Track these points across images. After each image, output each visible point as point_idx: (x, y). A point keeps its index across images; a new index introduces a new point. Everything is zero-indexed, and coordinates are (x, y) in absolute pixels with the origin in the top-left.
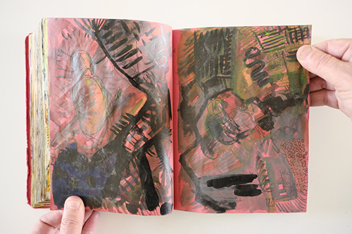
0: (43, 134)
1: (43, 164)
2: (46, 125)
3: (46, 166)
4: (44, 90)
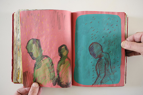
0: (17, 55)
2: (18, 52)
3: (18, 68)
4: (18, 37)
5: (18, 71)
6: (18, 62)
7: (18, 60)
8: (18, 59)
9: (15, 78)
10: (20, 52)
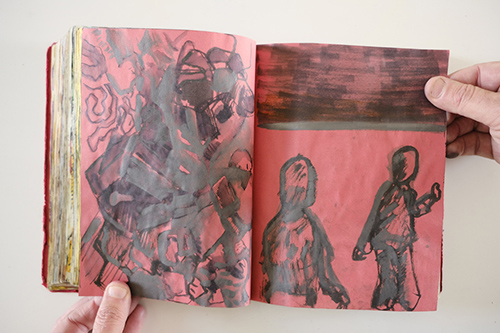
0: (66, 188)
1: (63, 230)
2: (70, 176)
3: (67, 234)
4: (70, 126)
5: (67, 245)
6: (69, 212)
7: (70, 205)
8: (70, 201)
9: (57, 269)
10: (77, 176)
